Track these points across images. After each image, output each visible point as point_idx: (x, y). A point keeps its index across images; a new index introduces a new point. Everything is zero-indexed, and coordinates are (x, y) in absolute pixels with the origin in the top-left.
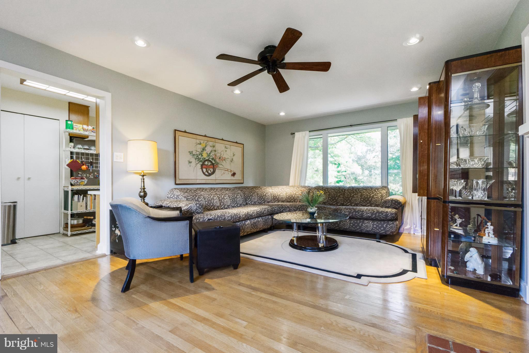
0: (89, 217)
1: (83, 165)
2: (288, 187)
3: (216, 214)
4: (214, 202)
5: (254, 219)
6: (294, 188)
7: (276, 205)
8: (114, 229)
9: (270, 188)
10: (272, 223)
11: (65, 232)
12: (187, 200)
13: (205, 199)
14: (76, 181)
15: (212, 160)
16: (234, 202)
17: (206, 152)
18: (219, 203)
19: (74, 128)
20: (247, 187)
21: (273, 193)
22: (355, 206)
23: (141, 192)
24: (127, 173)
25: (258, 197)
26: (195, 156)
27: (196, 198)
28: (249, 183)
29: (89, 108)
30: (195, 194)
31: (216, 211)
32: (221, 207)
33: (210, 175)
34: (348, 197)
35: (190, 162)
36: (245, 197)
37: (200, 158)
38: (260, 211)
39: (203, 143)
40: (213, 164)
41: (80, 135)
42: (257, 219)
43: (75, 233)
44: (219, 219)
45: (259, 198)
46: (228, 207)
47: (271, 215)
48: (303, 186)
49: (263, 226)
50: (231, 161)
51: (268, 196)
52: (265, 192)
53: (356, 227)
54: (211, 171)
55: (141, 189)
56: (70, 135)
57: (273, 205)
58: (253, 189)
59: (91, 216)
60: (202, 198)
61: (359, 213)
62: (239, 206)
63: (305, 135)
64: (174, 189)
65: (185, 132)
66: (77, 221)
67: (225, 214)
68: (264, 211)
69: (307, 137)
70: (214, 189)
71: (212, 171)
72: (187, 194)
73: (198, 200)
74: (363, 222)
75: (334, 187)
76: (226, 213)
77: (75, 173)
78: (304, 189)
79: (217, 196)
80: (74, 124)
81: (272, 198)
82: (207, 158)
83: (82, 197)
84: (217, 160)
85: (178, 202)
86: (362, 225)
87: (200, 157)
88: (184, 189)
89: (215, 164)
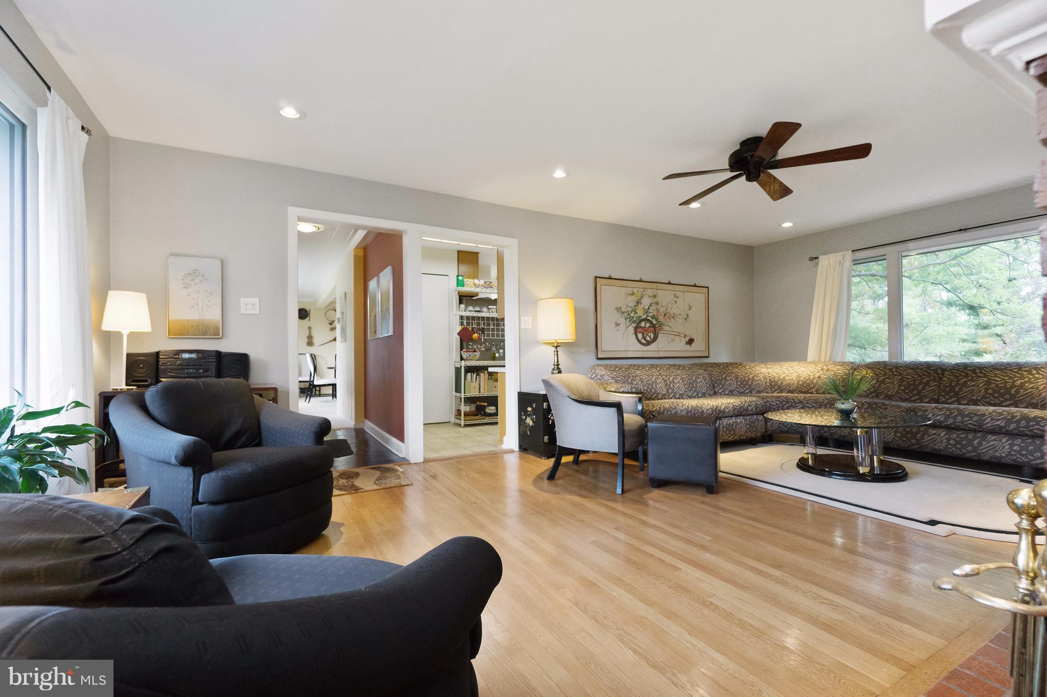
0: (482, 404)
1: (474, 333)
2: (804, 364)
3: (661, 405)
4: (656, 388)
5: (729, 418)
6: (816, 366)
7: (773, 397)
8: (524, 417)
9: (764, 366)
10: (766, 428)
11: (458, 421)
12: (616, 382)
13: (642, 382)
14: (468, 355)
15: (652, 318)
16: (692, 389)
17: (642, 306)
18: (665, 390)
19: (466, 285)
20: (715, 364)
21: (770, 375)
22: (970, 405)
23: (554, 369)
24: (537, 343)
25: (737, 382)
26: (626, 315)
27: (629, 380)
28: (721, 355)
29: (479, 255)
30: (627, 373)
31: (662, 401)
32: (669, 396)
33: (648, 343)
34: (950, 385)
35: (617, 325)
36: (712, 381)
37: (633, 317)
38: (739, 404)
39: (638, 292)
40: (653, 326)
41: (469, 293)
42: (733, 418)
43: (468, 423)
44: (667, 414)
45: (739, 383)
46: (681, 397)
47: (762, 414)
48: (839, 362)
49: (746, 432)
50: (686, 319)
51: (758, 380)
52: (752, 374)
53: (964, 447)
54: (650, 337)
55: (555, 365)
56: (460, 294)
57: (768, 397)
58: (727, 367)
59: (485, 402)
60: (638, 380)
61: (971, 419)
62: (700, 395)
63: (843, 259)
64: (596, 365)
65: (610, 278)
66: (470, 408)
67: (677, 407)
68: (749, 405)
69: (848, 262)
70: (657, 366)
71: (652, 337)
72: (615, 373)
73: (632, 383)
74: (983, 438)
75: (915, 365)
76: (678, 405)
77: (465, 344)
78: (839, 367)
79: (661, 379)
80: (465, 280)
81: (768, 384)
82: (644, 317)
83: (475, 375)
84: (661, 319)
85: (604, 385)
86: (980, 444)
87: (632, 315)
88: (611, 366)
89: (657, 326)
